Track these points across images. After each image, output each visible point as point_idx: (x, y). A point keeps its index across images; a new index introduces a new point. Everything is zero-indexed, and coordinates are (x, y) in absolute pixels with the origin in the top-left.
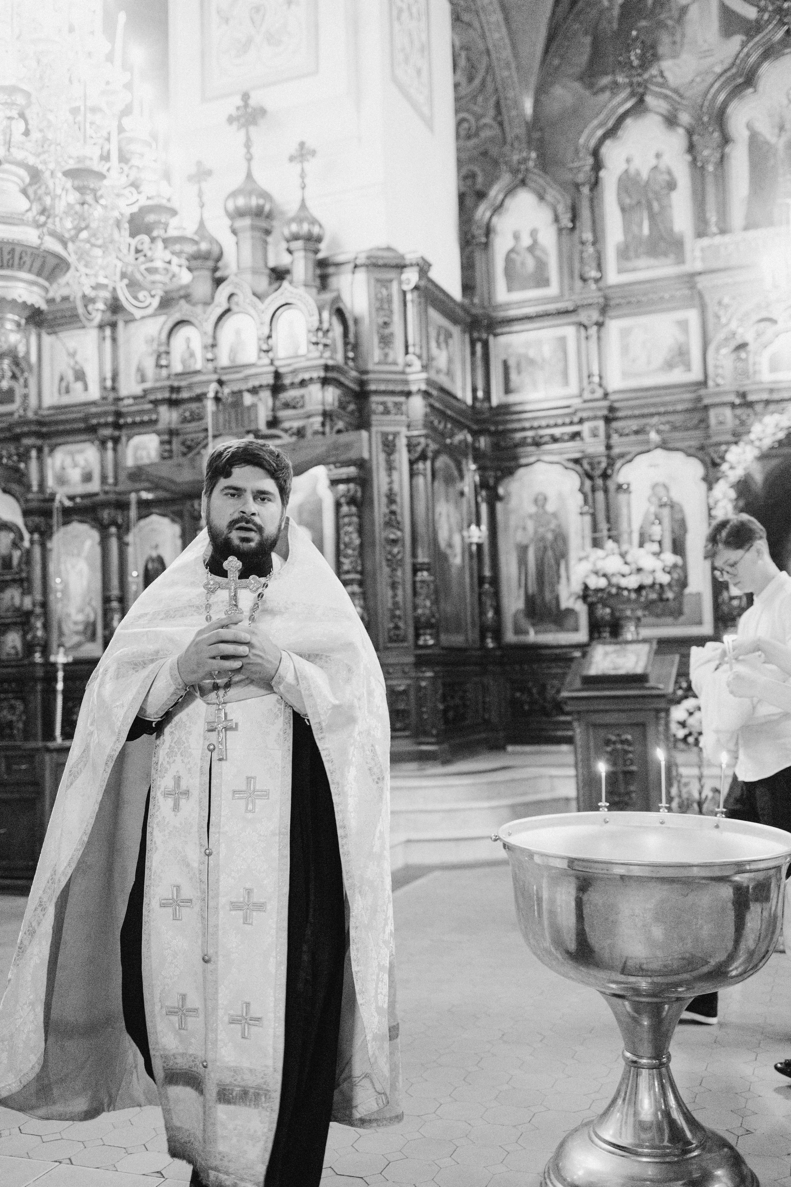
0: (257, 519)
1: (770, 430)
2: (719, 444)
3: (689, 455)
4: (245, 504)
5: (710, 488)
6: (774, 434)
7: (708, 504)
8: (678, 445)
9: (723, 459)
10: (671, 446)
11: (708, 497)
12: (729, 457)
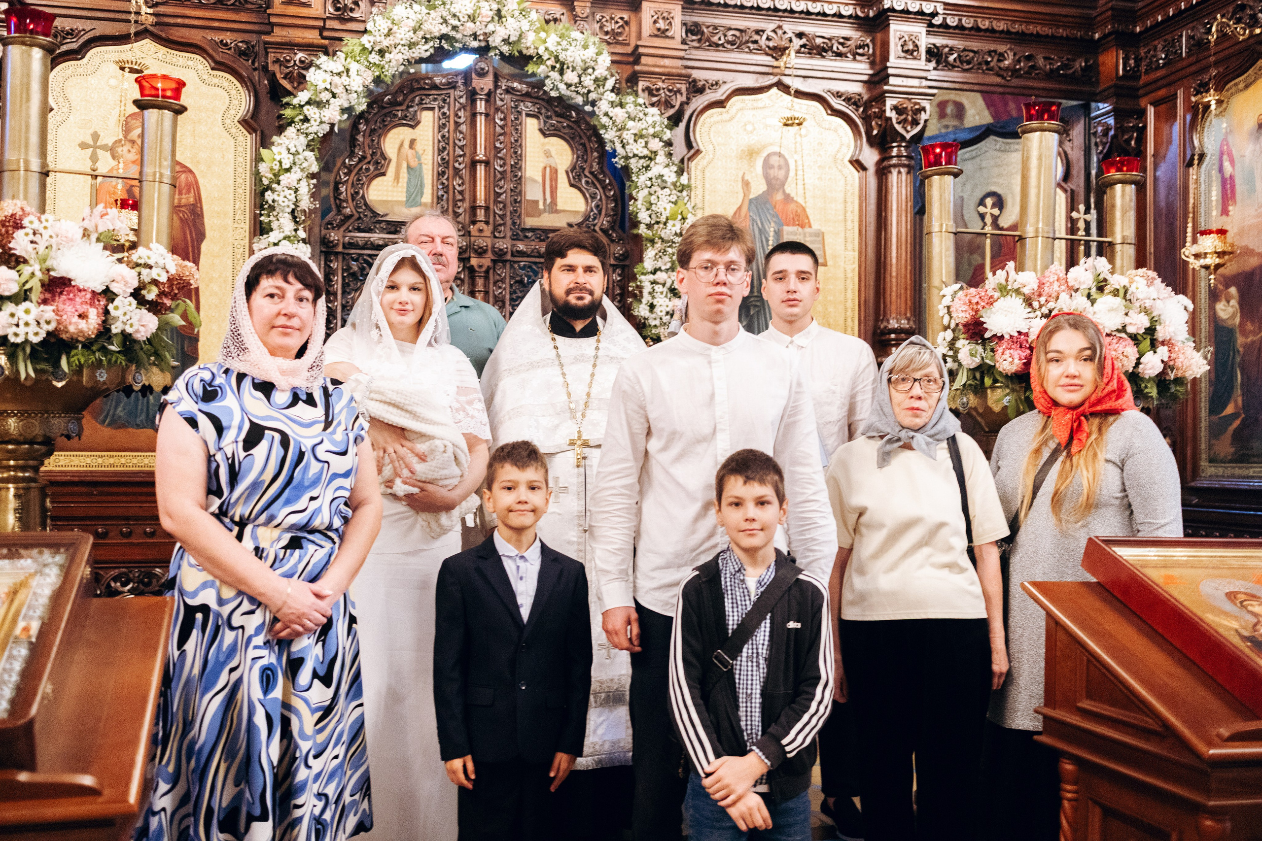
0: (588, 286)
1: (403, 34)
2: (292, 46)
3: (219, 66)
4: (578, 277)
5: (265, 142)
6: (411, 45)
7: (257, 176)
8: (196, 36)
9: (300, 81)
10: (178, 34)
11: (259, 159)
12: (312, 75)
